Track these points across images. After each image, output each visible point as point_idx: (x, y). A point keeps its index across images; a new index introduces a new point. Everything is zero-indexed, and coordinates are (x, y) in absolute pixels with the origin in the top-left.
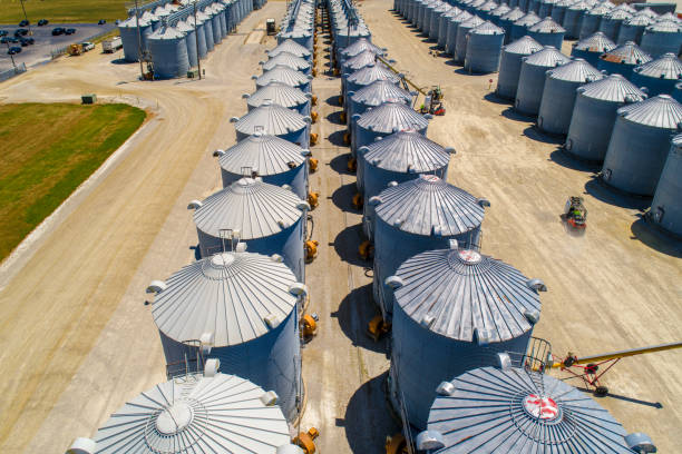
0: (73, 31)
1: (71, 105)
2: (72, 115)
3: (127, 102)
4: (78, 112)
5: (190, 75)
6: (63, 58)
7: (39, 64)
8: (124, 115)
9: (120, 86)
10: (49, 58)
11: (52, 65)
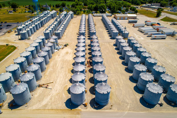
0: (11, 25)
1: (4, 46)
2: (4, 48)
3: (14, 45)
4: (5, 47)
5: (28, 39)
6: (7, 34)
7: (2, 35)
8: (12, 48)
9: (14, 42)
10: (4, 34)
11: (4, 35)
